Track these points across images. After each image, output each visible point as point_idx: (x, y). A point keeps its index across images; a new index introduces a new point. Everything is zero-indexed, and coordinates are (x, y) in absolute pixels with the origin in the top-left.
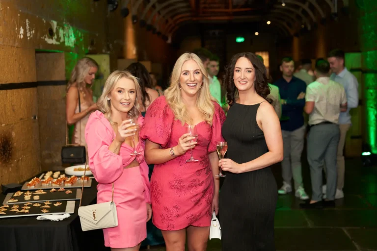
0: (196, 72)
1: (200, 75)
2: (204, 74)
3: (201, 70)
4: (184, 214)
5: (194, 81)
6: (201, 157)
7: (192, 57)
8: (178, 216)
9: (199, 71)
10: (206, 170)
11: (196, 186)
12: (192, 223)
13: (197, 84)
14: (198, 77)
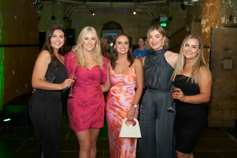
0: (93, 39)
1: (95, 40)
2: (97, 40)
3: (95, 38)
4: (87, 120)
5: (91, 44)
6: (96, 87)
7: (91, 30)
8: (84, 122)
9: (94, 39)
10: (99, 95)
11: (94, 104)
12: (91, 126)
13: (92, 46)
14: (93, 42)
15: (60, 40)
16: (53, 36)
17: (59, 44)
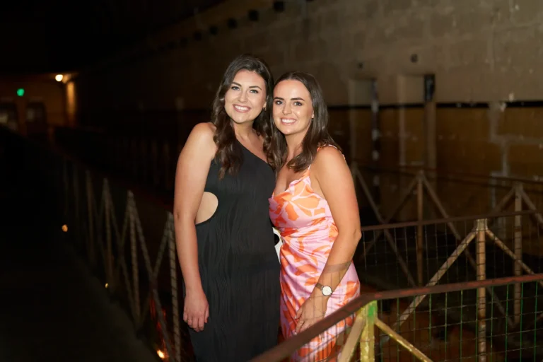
15: (249, 99)
16: (234, 85)
17: (246, 109)
